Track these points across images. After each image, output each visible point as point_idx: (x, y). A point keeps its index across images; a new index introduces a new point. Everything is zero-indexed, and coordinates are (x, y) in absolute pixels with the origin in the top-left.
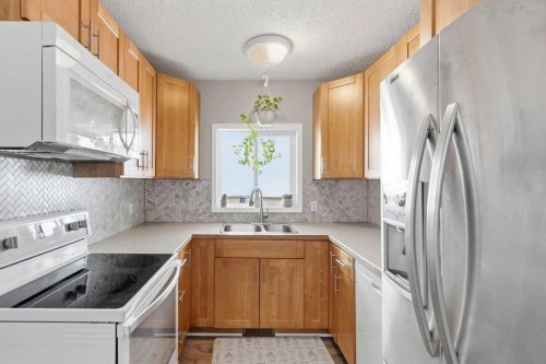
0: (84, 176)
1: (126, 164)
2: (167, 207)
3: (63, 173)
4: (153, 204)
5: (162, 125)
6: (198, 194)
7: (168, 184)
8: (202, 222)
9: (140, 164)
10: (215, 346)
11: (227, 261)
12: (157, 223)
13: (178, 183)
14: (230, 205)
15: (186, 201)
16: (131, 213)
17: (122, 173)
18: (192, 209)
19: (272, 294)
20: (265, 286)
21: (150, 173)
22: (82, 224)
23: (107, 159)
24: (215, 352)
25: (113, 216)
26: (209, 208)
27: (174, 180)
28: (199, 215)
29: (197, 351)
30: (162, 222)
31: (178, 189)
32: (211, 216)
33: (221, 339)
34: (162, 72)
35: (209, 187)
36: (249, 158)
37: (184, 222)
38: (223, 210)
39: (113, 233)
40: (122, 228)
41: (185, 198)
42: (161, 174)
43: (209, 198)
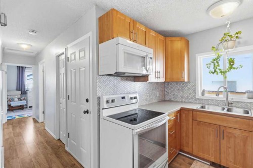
0: (137, 81)
1: (149, 77)
2: (174, 95)
3: (131, 80)
4: (168, 93)
5: (168, 59)
6: (188, 89)
7: (174, 84)
8: (191, 103)
9: (157, 76)
10: (194, 163)
11: (199, 123)
12: (170, 101)
13: (179, 83)
14: (207, 95)
15: (183, 92)
16: (158, 96)
17: (148, 80)
18: (186, 96)
19: (229, 148)
20: (223, 142)
21: (162, 80)
22: (135, 98)
23: (141, 75)
24: (192, 166)
25: (150, 96)
26: (194, 96)
27: (177, 82)
28: (190, 99)
29: (182, 161)
30: (172, 101)
31: (178, 86)
32: (196, 100)
33: (198, 162)
34: (168, 37)
35: (195, 85)
36: (217, 70)
37: (182, 102)
38: (203, 98)
39: (150, 103)
40: (154, 101)
41: (182, 91)
42: (168, 80)
43: (194, 91)
